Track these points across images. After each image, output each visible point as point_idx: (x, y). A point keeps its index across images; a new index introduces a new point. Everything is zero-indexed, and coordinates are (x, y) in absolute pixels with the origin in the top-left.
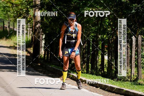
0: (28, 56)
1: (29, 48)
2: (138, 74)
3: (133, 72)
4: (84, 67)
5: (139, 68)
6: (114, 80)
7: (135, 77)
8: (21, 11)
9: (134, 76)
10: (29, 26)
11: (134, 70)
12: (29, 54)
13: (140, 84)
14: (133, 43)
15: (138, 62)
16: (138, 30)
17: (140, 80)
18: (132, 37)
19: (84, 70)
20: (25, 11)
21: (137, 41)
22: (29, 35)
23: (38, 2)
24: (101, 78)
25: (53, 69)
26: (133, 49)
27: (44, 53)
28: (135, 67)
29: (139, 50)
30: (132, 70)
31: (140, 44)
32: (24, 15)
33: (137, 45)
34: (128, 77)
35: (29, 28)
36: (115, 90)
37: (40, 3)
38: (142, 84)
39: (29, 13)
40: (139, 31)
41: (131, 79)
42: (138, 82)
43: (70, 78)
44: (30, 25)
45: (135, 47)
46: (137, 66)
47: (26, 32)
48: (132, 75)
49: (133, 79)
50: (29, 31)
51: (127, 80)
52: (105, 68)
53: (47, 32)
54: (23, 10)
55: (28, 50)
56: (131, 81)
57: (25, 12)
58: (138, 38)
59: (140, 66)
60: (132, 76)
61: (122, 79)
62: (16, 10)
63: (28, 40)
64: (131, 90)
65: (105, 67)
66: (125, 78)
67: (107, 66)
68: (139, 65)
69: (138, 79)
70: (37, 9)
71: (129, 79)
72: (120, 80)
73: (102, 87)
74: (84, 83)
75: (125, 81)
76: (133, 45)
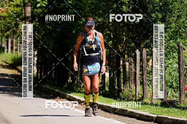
0: (19, 75)
1: (19, 66)
2: (143, 92)
3: (137, 90)
4: (82, 86)
5: (144, 85)
6: (117, 100)
7: (141, 96)
8: (9, 25)
9: (139, 94)
10: (19, 42)
11: (139, 88)
12: (19, 73)
13: (145, 104)
14: (137, 57)
15: (143, 79)
16: (142, 42)
17: (146, 99)
18: (136, 51)
19: (82, 90)
20: (14, 24)
21: (141, 55)
22: (19, 52)
23: (29, 14)
24: (102, 97)
25: (47, 89)
26: (137, 65)
27: (36, 72)
28: (140, 85)
29: (144, 65)
30: (137, 88)
31: (145, 59)
32: (13, 29)
33: (141, 60)
34: (133, 96)
35: (19, 44)
36: (118, 111)
37: (30, 15)
38: (148, 104)
39: (19, 26)
40: (143, 44)
41: (135, 98)
42: (144, 101)
43: (66, 99)
44: (20, 40)
45: (139, 62)
46: (142, 83)
47: (16, 48)
48: (137, 93)
49: (138, 98)
50: (19, 47)
51: (132, 100)
52: (106, 87)
53: (40, 47)
54: (12, 23)
55: (19, 68)
56: (136, 100)
57: (13, 26)
58: (142, 52)
59: (146, 84)
60: (137, 95)
61: (125, 98)
62: (4, 23)
63: (19, 57)
64: (136, 111)
65: (106, 85)
66: (129, 97)
67: (108, 84)
68: (144, 82)
69: (144, 97)
70: (27, 21)
71: (134, 98)
72: (124, 99)
73: (103, 108)
74: (83, 104)
75: (129, 101)
76: (137, 60)
